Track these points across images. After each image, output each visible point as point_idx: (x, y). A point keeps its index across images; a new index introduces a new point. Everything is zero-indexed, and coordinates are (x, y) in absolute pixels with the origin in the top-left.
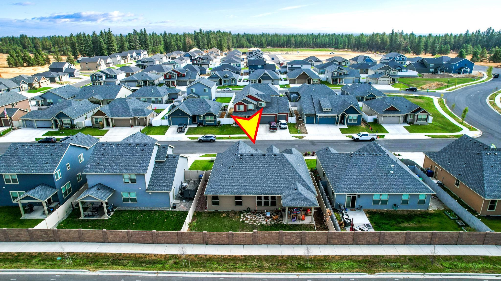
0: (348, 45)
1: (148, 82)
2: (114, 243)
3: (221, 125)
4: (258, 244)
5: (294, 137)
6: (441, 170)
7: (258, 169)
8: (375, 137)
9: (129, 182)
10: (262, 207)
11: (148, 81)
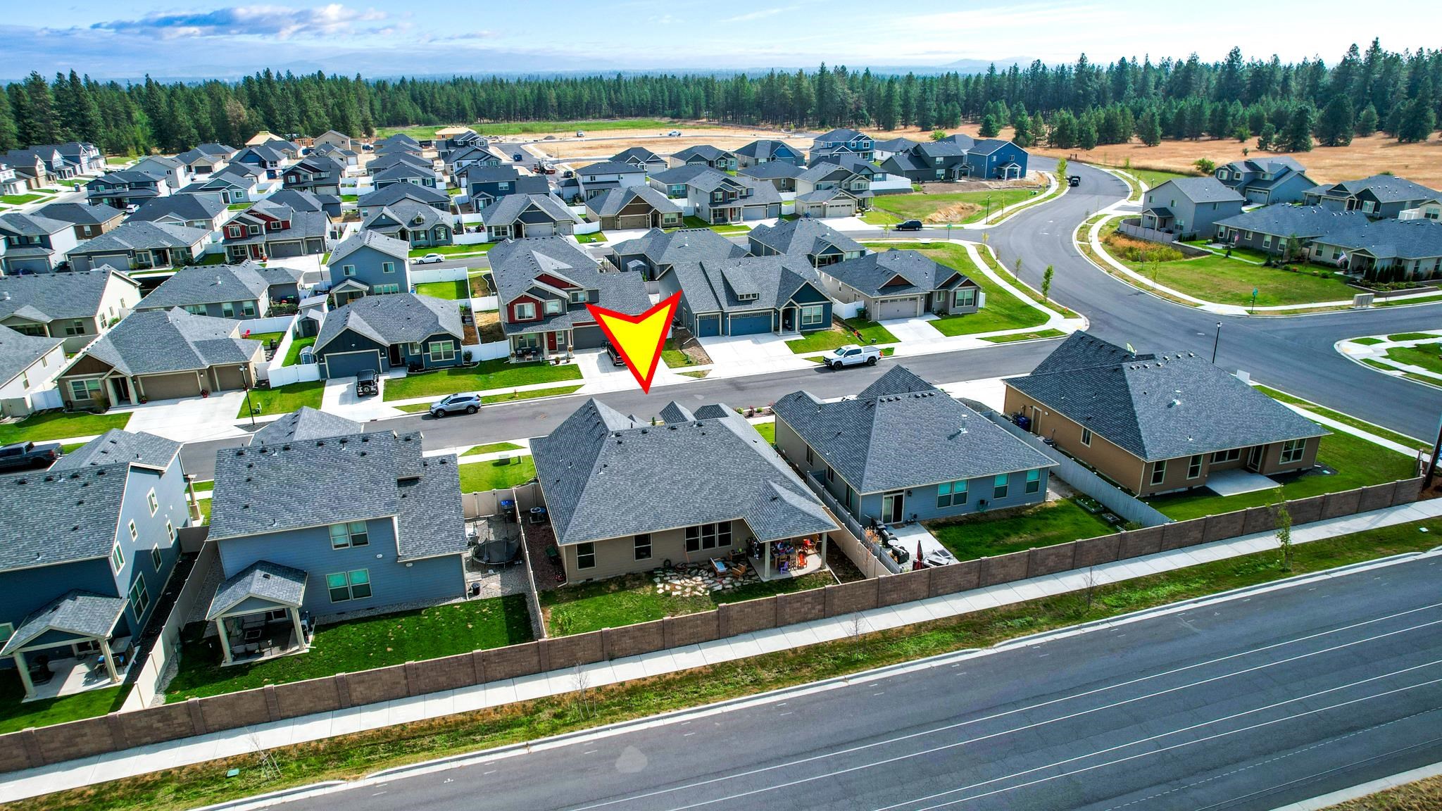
0: (708, 108)
1: (171, 253)
2: (368, 704)
3: (475, 363)
4: (730, 636)
5: (683, 374)
6: (1047, 414)
7: (671, 462)
8: (877, 354)
9: (347, 545)
10: (701, 553)
11: (170, 249)
